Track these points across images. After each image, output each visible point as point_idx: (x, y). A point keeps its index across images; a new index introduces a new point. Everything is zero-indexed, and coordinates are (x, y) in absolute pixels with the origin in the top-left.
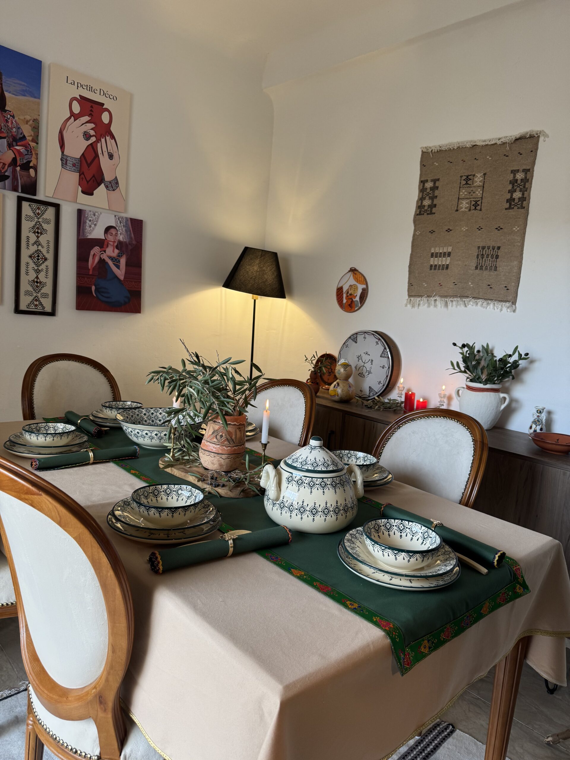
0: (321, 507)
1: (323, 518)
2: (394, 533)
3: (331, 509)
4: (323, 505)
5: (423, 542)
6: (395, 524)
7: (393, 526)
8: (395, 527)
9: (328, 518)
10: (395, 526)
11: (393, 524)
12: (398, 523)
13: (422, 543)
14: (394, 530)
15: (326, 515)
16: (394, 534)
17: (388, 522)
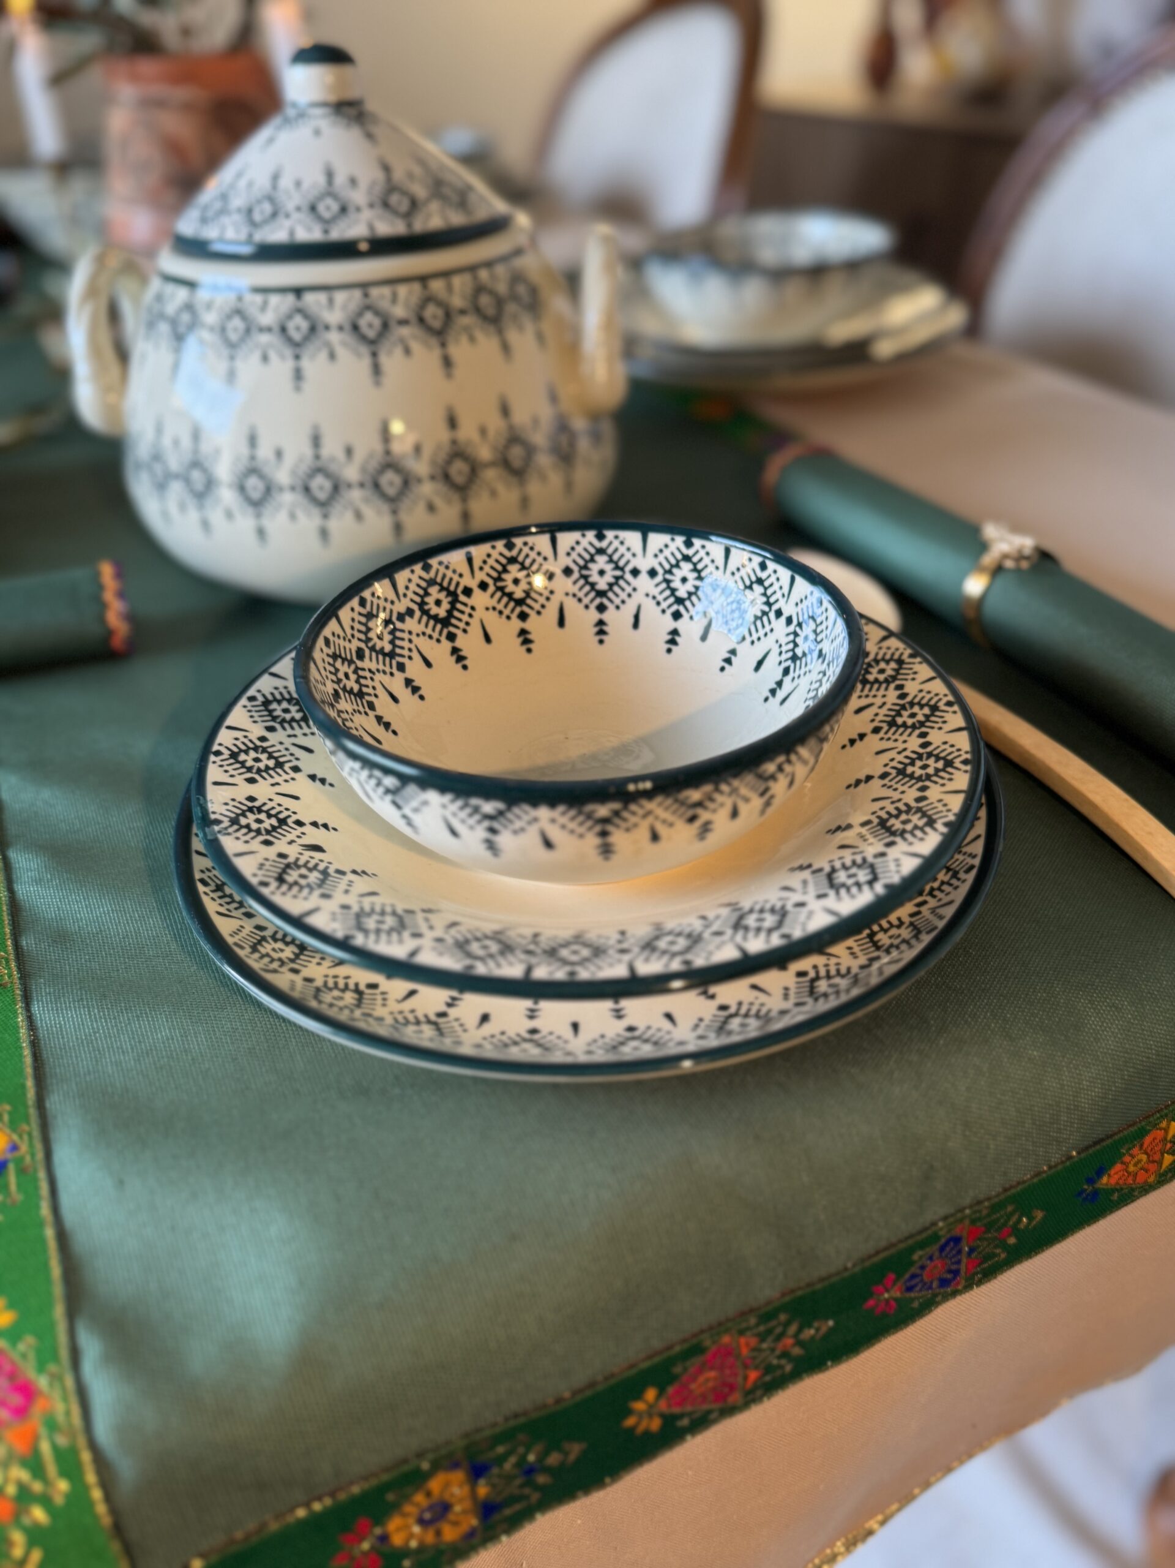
0: (289, 460)
1: (309, 521)
2: (637, 618)
3: (351, 473)
4: (298, 451)
5: (780, 684)
6: (644, 564)
7: (635, 572)
8: (644, 583)
9: (341, 523)
10: (644, 577)
11: (635, 563)
12: (667, 553)
13: (773, 692)
14: (638, 598)
15: (324, 506)
16: (636, 625)
17: (601, 551)
